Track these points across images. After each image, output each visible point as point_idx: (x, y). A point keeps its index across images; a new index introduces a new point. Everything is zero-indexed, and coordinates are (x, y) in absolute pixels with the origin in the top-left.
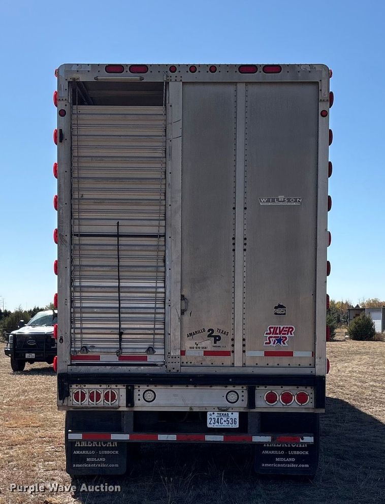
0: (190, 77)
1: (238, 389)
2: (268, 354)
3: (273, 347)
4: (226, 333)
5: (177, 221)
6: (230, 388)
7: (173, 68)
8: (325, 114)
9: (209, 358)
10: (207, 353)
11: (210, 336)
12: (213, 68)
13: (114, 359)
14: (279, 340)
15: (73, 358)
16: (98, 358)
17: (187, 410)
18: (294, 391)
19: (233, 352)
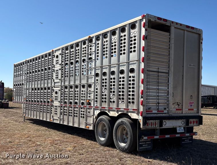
0: (176, 26)
1: (184, 120)
2: (189, 110)
3: (190, 108)
4: (181, 104)
5: (172, 69)
6: (183, 120)
7: (173, 22)
8: (202, 43)
9: (177, 111)
10: (177, 110)
11: (177, 104)
12: (181, 25)
13: (156, 112)
14: (191, 106)
15: (146, 111)
16: (152, 111)
17: (172, 127)
18: (195, 120)
19: (182, 109)
